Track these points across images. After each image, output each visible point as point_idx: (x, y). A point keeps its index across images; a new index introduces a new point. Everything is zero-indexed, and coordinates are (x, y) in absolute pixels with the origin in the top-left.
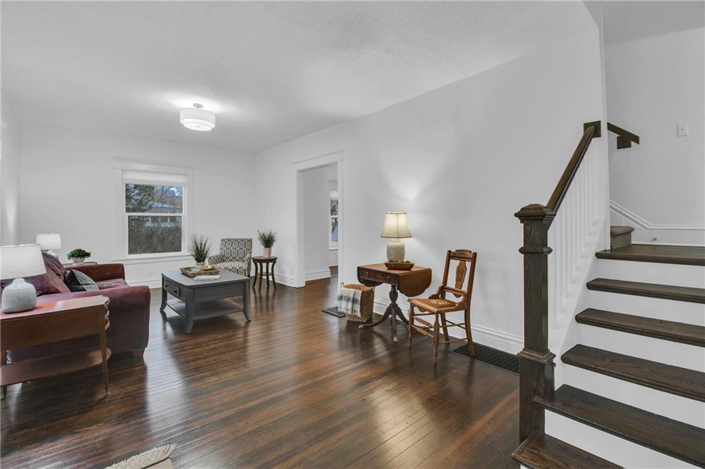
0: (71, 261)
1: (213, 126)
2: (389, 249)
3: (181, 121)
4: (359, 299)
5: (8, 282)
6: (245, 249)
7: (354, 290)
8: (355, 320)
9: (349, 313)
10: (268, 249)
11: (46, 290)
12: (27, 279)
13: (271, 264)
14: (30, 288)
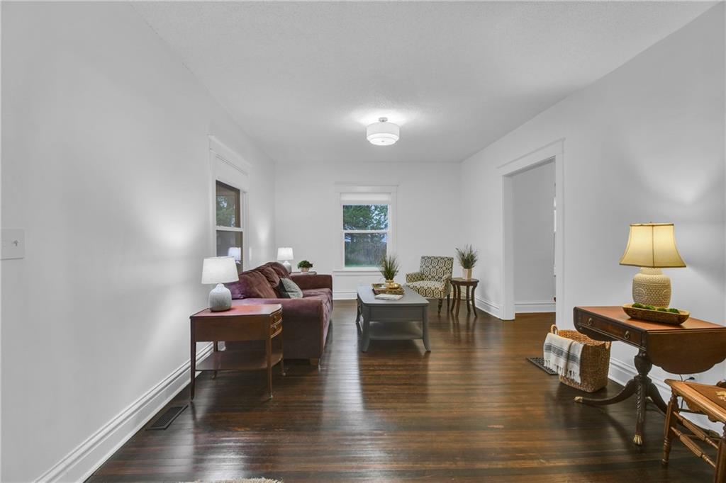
0: (300, 270)
1: (397, 139)
2: (637, 285)
3: (368, 138)
4: (579, 356)
5: (214, 286)
6: (444, 268)
7: (571, 340)
8: (572, 385)
9: (561, 373)
10: (467, 270)
11: (248, 294)
12: (227, 285)
13: (471, 287)
14: (227, 292)
